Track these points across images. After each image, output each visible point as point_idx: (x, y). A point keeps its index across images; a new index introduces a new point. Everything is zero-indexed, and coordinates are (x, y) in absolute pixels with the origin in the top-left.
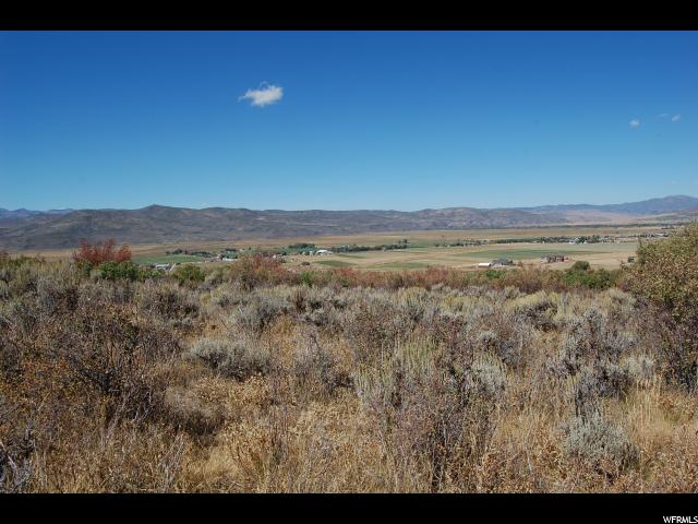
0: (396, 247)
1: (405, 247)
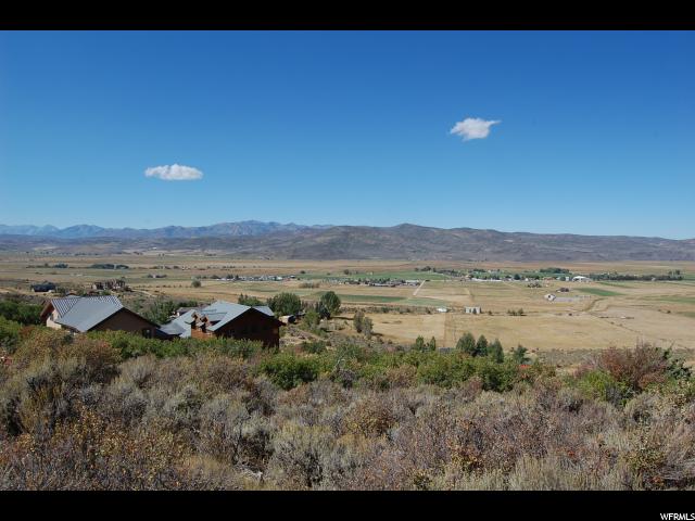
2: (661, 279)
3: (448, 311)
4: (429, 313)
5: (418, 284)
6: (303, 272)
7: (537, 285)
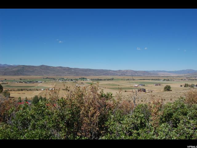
0: (110, 80)
1: (113, 80)
2: (108, 80)
3: (44, 90)
4: (38, 90)
5: (42, 82)
6: (6, 79)
7: (76, 82)
